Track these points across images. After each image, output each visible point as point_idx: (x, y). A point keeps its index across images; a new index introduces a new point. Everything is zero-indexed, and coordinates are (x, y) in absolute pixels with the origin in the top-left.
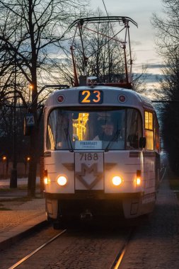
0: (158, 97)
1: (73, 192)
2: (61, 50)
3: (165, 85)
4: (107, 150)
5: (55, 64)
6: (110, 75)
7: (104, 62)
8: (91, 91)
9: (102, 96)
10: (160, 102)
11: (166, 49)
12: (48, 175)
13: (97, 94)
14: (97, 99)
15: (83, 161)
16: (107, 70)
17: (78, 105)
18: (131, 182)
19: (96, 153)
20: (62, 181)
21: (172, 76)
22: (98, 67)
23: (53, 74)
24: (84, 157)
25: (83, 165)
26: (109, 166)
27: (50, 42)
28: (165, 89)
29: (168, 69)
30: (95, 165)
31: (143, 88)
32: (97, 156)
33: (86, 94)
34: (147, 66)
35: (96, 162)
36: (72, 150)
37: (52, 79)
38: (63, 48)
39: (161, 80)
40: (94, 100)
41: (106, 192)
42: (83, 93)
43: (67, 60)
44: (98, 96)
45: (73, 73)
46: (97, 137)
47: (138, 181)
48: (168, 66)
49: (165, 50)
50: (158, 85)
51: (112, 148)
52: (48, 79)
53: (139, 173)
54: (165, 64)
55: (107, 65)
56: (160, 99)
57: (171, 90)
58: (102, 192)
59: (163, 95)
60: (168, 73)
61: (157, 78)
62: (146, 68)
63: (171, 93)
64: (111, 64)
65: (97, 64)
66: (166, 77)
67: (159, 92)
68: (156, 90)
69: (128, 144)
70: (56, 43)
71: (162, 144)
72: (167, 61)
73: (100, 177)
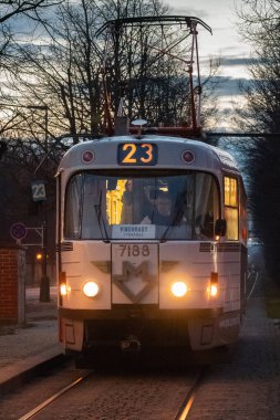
0: (242, 124)
1: (108, 307)
2: (41, 28)
3: (258, 101)
4: (163, 240)
5: (28, 56)
6: (143, 79)
7: (130, 53)
8: (137, 144)
9: (155, 153)
10: (245, 135)
11: (260, 25)
12: (67, 279)
13: (147, 149)
14: (147, 157)
15: (125, 258)
16: (136, 70)
17: (117, 166)
18: (202, 293)
19: (145, 245)
20: (91, 289)
21: (272, 82)
22: (117, 63)
23: (25, 77)
24: (126, 251)
25: (126, 264)
26: (168, 265)
27: (17, 11)
28: (256, 109)
29: (263, 67)
30: (145, 264)
31: (211, 106)
32: (147, 250)
33: (130, 149)
34: (220, 62)
35: (146, 258)
36: (107, 240)
37: (23, 88)
38: (44, 23)
39: (248, 91)
40: (143, 159)
41: (162, 307)
42: (125, 148)
43: (52, 48)
44: (149, 152)
45: (65, 76)
46: (146, 219)
47: (213, 290)
48: (264, 61)
49: (258, 27)
50: (242, 102)
51: (172, 237)
52: (13, 86)
53: (214, 277)
54: (256, 57)
55: (136, 58)
56: (247, 129)
57: (269, 112)
58: (155, 307)
59: (252, 122)
60: (263, 75)
61: (241, 87)
62: (218, 65)
63: (268, 118)
64: (145, 56)
65: (116, 55)
66: (259, 85)
67: (245, 115)
68: (238, 111)
69: (198, 231)
70: (31, 13)
71: (250, 223)
72: (261, 51)
73: (152, 283)
